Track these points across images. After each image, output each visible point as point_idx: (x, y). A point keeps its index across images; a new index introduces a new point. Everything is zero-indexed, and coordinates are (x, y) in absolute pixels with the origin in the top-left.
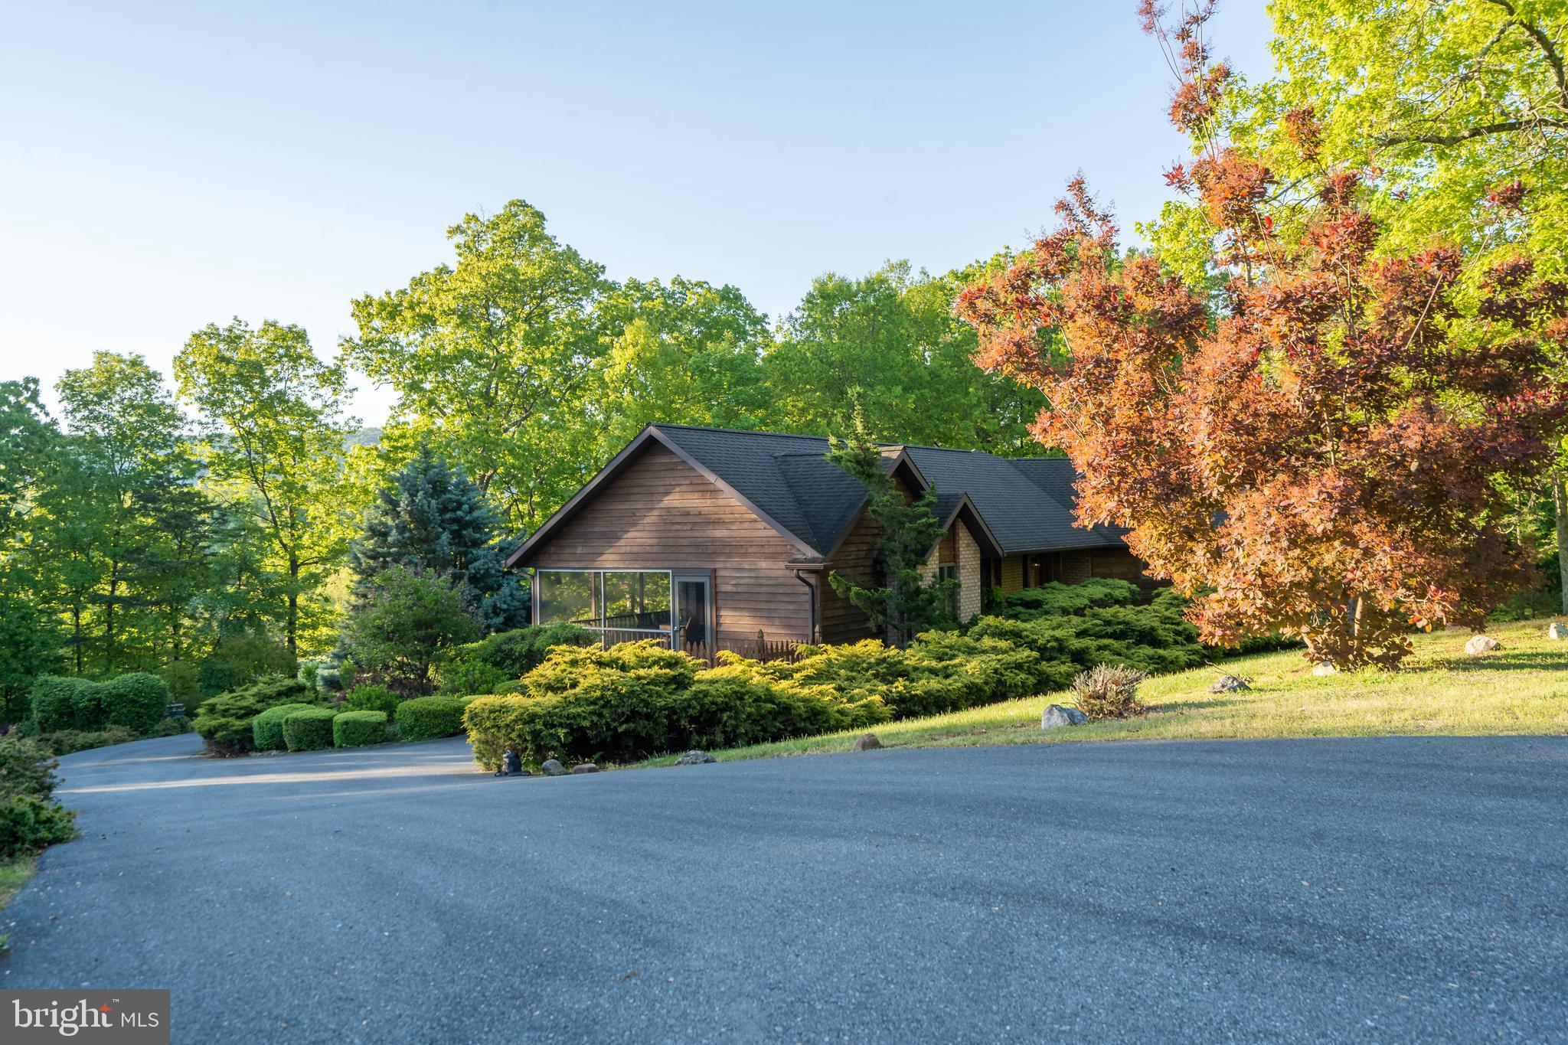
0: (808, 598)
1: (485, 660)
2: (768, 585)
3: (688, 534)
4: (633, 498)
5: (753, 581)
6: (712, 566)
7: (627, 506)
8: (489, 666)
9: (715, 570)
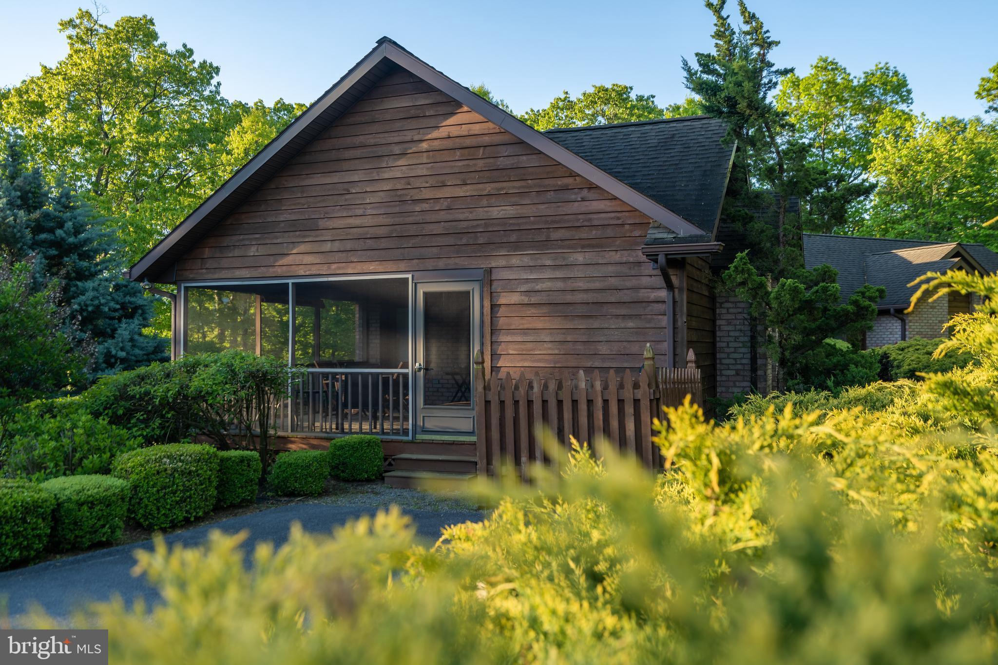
0: (668, 307)
1: (96, 415)
2: (587, 291)
3: (443, 216)
4: (346, 165)
5: (560, 285)
6: (485, 264)
7: (335, 178)
8: (103, 422)
9: (490, 271)
